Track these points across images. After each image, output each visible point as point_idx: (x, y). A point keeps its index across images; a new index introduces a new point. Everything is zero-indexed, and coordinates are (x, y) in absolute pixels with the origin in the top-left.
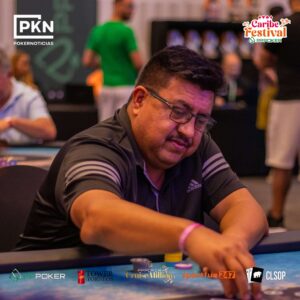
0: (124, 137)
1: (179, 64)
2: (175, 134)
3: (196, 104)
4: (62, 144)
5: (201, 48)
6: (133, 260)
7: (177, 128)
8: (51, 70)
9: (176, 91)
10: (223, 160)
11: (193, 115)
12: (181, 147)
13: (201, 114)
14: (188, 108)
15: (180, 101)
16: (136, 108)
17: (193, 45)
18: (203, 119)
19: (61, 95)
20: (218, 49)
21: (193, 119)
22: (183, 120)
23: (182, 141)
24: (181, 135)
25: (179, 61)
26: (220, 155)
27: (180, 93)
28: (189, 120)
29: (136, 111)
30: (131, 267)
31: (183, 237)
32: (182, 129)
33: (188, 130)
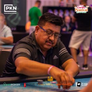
1: (48, 18)
2: (48, 40)
4: (14, 44)
7: (49, 38)
8: (12, 21)
10: (66, 50)
11: (53, 34)
12: (50, 44)
15: (49, 29)
16: (37, 32)
19: (15, 29)
21: (54, 35)
22: (50, 35)
23: (50, 42)
24: (50, 40)
26: (65, 48)
28: (52, 35)
30: (37, 83)
32: (50, 38)
33: (52, 38)
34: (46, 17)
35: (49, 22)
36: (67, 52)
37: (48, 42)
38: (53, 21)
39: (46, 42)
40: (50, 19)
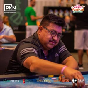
0: (37, 41)
1: (52, 19)
2: (52, 39)
3: (58, 31)
4: (18, 43)
5: (58, 15)
6: (39, 77)
7: (52, 38)
8: (14, 21)
9: (52, 27)
11: (57, 34)
13: (59, 33)
14: (55, 32)
15: (53, 30)
17: (56, 14)
18: (60, 35)
19: (17, 28)
20: (63, 15)
21: (57, 35)
22: (54, 35)
23: (54, 42)
24: (54, 40)
25: (52, 18)
26: (64, 46)
27: (53, 28)
28: (56, 35)
29: (40, 33)
31: (62, 70)
32: (54, 38)
34: (50, 18)
35: (53, 22)
36: (66, 49)
37: (52, 42)
38: (57, 22)
39: (50, 41)
40: (54, 20)
